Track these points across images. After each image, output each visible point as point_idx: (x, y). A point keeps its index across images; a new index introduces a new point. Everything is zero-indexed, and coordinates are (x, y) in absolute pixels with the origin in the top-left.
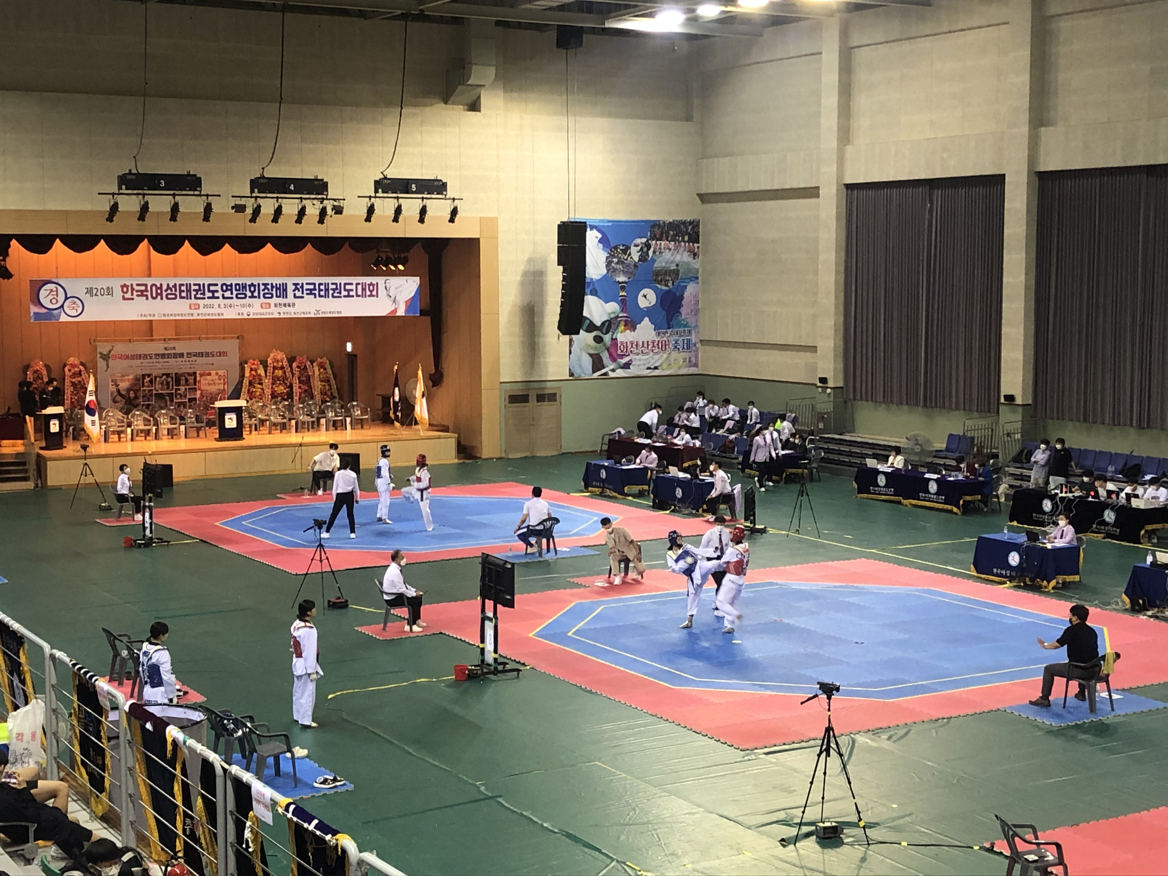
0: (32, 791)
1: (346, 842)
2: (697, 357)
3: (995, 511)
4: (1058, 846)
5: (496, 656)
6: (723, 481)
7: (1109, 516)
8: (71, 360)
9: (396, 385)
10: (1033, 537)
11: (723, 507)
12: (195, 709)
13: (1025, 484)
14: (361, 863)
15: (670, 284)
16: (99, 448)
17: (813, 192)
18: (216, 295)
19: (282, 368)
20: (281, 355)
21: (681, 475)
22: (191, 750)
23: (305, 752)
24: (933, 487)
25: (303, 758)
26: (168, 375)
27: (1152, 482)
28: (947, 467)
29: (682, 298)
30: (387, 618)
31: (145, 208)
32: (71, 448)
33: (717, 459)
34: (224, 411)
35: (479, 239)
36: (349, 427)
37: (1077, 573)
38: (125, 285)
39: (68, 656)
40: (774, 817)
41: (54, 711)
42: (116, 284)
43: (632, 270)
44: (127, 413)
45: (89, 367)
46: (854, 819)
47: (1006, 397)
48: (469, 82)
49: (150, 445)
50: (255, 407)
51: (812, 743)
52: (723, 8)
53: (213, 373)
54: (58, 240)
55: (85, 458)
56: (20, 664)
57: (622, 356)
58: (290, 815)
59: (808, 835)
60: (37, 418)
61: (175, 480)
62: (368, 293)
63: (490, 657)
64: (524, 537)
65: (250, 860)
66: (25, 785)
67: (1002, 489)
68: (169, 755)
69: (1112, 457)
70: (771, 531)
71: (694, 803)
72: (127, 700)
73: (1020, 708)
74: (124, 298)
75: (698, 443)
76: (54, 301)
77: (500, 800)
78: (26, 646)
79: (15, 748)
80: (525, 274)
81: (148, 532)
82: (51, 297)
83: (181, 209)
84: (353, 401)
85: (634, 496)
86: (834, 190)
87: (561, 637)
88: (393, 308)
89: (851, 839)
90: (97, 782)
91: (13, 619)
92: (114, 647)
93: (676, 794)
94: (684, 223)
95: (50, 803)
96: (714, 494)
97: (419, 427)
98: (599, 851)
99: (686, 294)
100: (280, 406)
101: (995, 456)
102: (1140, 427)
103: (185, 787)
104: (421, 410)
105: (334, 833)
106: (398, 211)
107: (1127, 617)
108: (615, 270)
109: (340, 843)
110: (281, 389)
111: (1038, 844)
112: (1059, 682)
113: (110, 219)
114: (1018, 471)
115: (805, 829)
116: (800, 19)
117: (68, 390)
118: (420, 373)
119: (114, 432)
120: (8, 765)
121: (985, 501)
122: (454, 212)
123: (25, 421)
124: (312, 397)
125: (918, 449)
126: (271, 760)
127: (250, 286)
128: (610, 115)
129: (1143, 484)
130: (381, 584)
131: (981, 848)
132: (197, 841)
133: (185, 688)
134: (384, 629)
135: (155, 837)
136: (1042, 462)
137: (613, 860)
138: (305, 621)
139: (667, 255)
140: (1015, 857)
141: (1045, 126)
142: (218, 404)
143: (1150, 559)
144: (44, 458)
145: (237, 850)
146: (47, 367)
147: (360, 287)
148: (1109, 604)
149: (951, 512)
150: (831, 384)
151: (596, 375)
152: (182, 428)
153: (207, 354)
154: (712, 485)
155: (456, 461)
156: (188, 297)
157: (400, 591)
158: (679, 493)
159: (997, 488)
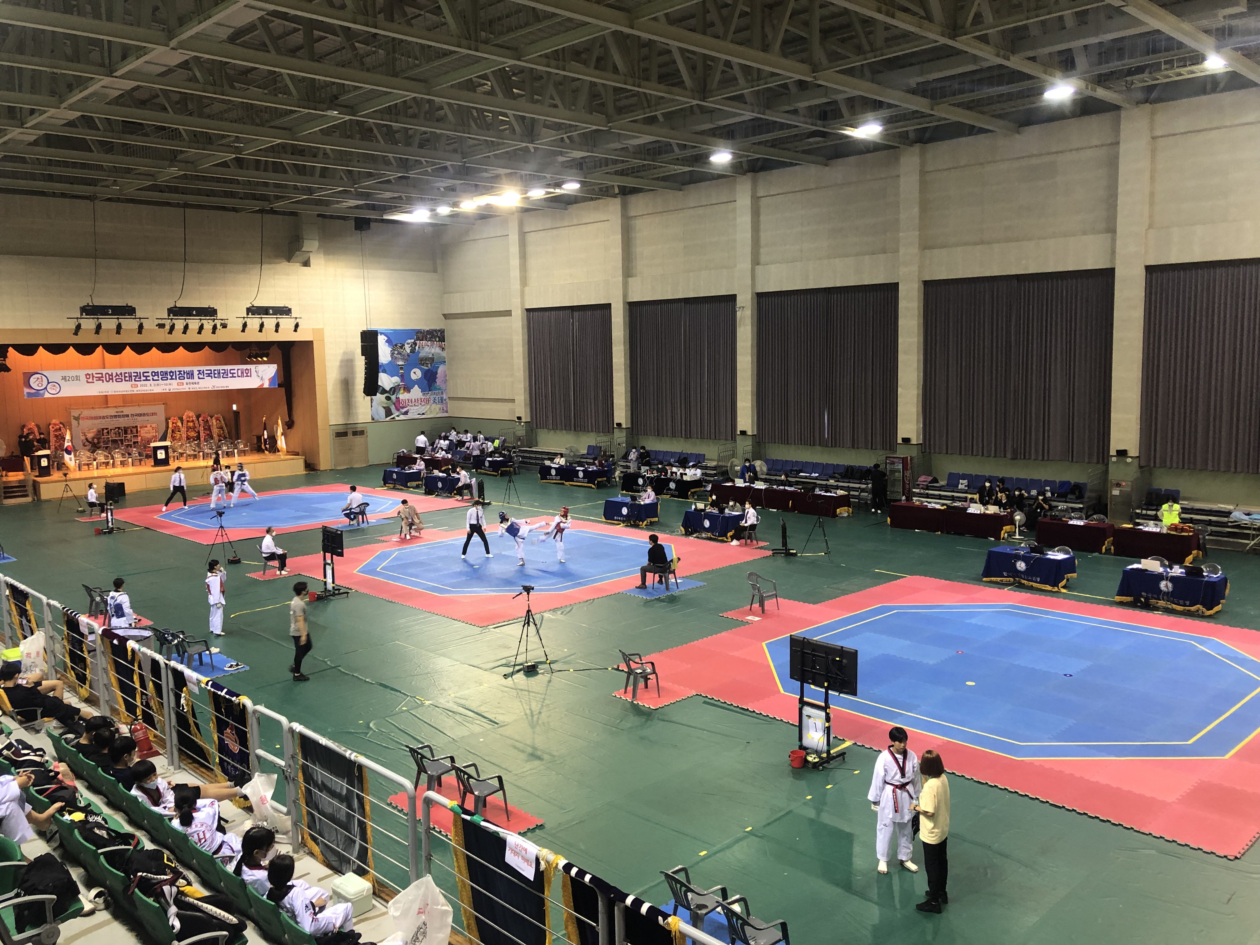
0: (39, 688)
1: (245, 700)
2: (447, 407)
3: (614, 486)
4: (652, 664)
5: (334, 585)
6: (465, 477)
7: (672, 485)
8: (54, 421)
9: (265, 429)
10: (634, 498)
11: (465, 491)
12: (146, 629)
13: (629, 471)
14: (255, 712)
15: (429, 366)
16: (74, 474)
17: (508, 313)
18: (148, 378)
19: (193, 421)
20: (191, 414)
21: (441, 474)
22: (144, 654)
23: (217, 650)
24: (581, 475)
25: (216, 653)
26: (119, 428)
27: (693, 466)
28: (588, 463)
29: (436, 373)
30: (265, 567)
31: (99, 327)
32: (56, 475)
33: (461, 465)
34: (156, 449)
35: (311, 342)
36: (236, 455)
37: (657, 516)
38: (88, 374)
39: (59, 603)
40: (499, 663)
41: (51, 637)
42: (82, 373)
43: (406, 358)
44: (93, 452)
45: (66, 425)
46: (544, 659)
47: (617, 424)
48: (303, 249)
49: (110, 471)
50: (176, 446)
51: (520, 620)
52: (452, 209)
53: (148, 426)
54: (41, 347)
55: (66, 481)
56: (26, 610)
57: (403, 408)
58: (209, 688)
59: (519, 671)
60: (32, 459)
61: (126, 492)
62: (245, 375)
63: (330, 586)
64: (347, 515)
65: (185, 717)
66: (33, 685)
67: (617, 473)
68: (129, 658)
69: (673, 454)
70: (493, 503)
71: (454, 660)
72: (100, 627)
73: (630, 591)
74: (88, 382)
75: (450, 456)
76: (40, 385)
77: (340, 668)
78: (30, 599)
79: (26, 662)
80: (342, 361)
81: (110, 524)
82: (37, 382)
83: (123, 327)
84: (238, 439)
85: (413, 488)
86: (520, 312)
87: (373, 572)
88: (261, 383)
89: (542, 671)
90: (82, 679)
91: (20, 582)
92: (91, 596)
93: (444, 655)
94: (436, 331)
95: (51, 694)
96: (460, 484)
97: (280, 453)
98: (400, 692)
99: (439, 371)
100: (193, 444)
101: (613, 456)
102: (686, 438)
103: (141, 677)
104: (281, 443)
105: (238, 696)
106: (262, 325)
107: (684, 538)
108: (396, 358)
109: (241, 702)
110: (193, 434)
111: (642, 664)
112: (649, 575)
113: (76, 333)
114: (624, 464)
115: (517, 668)
116: (495, 216)
117: (53, 440)
118: (280, 421)
119: (85, 465)
120: (22, 673)
121: (609, 481)
122: (297, 326)
123: (24, 460)
124: (212, 438)
125: (572, 454)
126: (196, 656)
127: (170, 372)
128: (388, 269)
129: (689, 468)
130: (261, 547)
131: (612, 669)
132: (150, 708)
133: (139, 617)
134: (264, 574)
135: (122, 708)
136: (634, 459)
137: (408, 696)
138: (212, 573)
139: (427, 349)
140: (630, 672)
141: (631, 277)
142: (153, 445)
143: (693, 507)
144: (38, 482)
145: (177, 711)
146: (38, 426)
147: (240, 371)
148: (674, 532)
149: (591, 487)
150: (523, 420)
151: (388, 419)
152: (130, 460)
153: (144, 415)
154: (459, 479)
155: (305, 472)
156: (130, 380)
157: (273, 551)
158: (440, 485)
159: (614, 474)
